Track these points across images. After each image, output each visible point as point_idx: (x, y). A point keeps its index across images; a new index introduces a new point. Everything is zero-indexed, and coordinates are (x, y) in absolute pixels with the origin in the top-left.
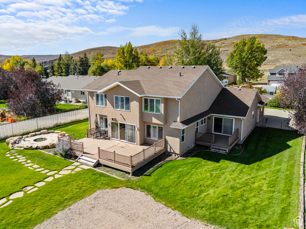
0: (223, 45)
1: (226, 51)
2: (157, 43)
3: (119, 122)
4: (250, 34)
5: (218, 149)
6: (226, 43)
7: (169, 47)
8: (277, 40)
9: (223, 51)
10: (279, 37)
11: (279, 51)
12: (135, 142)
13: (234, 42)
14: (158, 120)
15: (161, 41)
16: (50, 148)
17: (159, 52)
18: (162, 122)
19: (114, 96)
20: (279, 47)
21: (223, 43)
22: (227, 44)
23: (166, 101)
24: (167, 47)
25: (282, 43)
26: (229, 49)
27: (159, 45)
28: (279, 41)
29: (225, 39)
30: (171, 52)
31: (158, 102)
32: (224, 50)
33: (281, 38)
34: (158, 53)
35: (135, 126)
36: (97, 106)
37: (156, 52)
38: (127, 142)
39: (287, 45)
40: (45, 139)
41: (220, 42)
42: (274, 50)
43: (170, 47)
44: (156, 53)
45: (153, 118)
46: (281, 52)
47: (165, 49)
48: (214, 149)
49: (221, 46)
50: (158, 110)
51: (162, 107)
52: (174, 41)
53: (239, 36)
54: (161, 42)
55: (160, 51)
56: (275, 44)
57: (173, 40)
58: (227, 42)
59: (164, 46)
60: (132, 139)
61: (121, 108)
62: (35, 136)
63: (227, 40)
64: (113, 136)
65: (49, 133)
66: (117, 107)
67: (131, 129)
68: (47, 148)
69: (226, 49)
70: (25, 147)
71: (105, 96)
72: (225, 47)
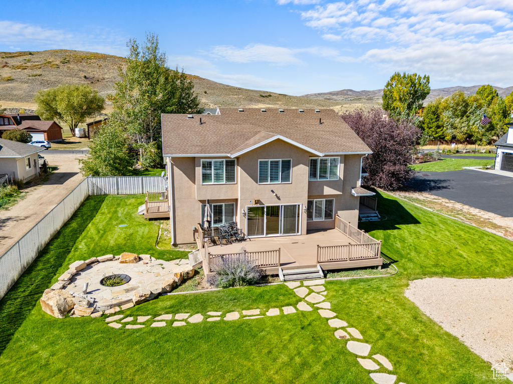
0: (29, 64)
1: (39, 75)
3: (266, 205)
4: (76, 50)
5: (368, 217)
6: (33, 60)
9: (33, 76)
12: (298, 232)
13: (50, 60)
14: (334, 189)
16: (178, 284)
18: (341, 192)
19: (259, 160)
21: (29, 61)
22: (37, 63)
23: (346, 159)
26: (43, 73)
31: (335, 162)
32: (35, 73)
35: (299, 206)
36: (204, 184)
38: (281, 235)
40: (126, 280)
41: (20, 58)
45: (325, 187)
48: (364, 219)
49: (24, 65)
50: (333, 175)
51: (340, 169)
53: (56, 51)
58: (36, 60)
60: (291, 229)
61: (271, 180)
62: (72, 279)
63: (34, 56)
64: (251, 232)
65: (89, 266)
66: (263, 179)
67: (292, 211)
68: (174, 286)
69: (38, 72)
70: (135, 299)
71: (230, 164)
72: (33, 67)
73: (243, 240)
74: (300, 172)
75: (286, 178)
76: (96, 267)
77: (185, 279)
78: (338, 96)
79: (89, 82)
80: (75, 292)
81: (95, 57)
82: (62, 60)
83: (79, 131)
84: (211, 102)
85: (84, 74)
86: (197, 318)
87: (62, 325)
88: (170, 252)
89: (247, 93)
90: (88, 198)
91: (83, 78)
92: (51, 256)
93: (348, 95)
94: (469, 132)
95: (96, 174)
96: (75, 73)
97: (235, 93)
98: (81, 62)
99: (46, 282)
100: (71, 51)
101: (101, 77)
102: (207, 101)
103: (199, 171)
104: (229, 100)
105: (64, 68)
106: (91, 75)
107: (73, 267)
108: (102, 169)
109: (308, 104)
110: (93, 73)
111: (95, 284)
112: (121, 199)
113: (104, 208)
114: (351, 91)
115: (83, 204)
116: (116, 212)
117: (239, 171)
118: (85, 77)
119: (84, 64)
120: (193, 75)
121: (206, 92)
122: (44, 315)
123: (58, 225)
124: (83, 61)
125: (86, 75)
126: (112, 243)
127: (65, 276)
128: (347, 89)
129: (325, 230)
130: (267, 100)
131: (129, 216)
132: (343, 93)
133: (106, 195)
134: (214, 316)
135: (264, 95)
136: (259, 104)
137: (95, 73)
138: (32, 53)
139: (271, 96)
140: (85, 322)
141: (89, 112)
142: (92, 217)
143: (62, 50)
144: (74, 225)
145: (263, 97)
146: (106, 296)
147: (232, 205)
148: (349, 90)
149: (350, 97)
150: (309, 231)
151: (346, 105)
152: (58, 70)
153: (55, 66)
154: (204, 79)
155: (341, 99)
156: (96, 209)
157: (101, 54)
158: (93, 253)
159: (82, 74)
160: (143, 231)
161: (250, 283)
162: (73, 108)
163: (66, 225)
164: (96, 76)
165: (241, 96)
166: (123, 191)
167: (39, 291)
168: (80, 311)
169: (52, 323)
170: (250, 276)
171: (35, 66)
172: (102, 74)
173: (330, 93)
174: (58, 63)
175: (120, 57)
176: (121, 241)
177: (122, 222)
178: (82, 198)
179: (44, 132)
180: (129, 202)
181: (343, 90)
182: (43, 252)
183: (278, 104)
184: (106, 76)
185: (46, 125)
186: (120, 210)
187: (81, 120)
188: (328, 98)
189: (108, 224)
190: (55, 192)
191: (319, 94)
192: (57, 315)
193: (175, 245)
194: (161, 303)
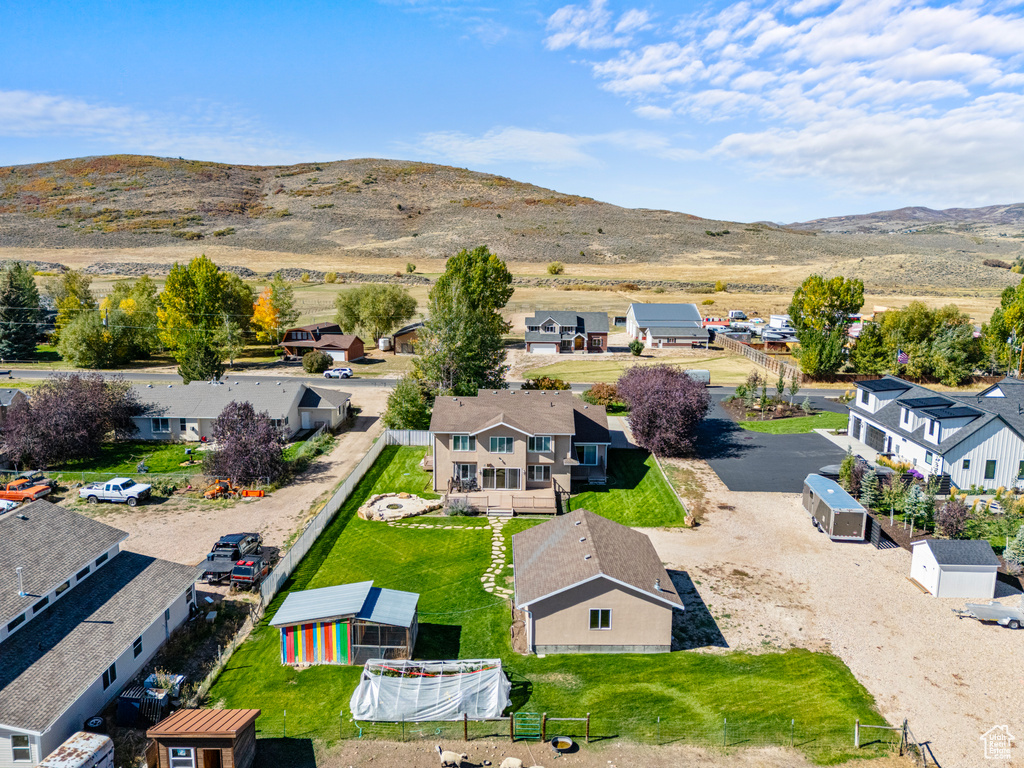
0: (315, 187)
1: (330, 207)
2: (65, 161)
3: (496, 468)
5: (597, 481)
6: (322, 179)
7: (121, 181)
8: (462, 185)
9: (320, 207)
10: (465, 176)
11: (474, 218)
12: (519, 488)
13: (348, 180)
14: (548, 459)
15: (82, 155)
16: (428, 511)
17: (83, 196)
18: (554, 461)
19: (491, 437)
20: (469, 204)
21: (315, 182)
22: (328, 185)
23: (556, 438)
24: (112, 179)
25: (475, 195)
26: (336, 202)
27: (77, 171)
28: (468, 187)
29: (318, 168)
30: (135, 201)
31: (547, 440)
32: (323, 203)
33: (472, 180)
34: (77, 200)
35: (520, 469)
36: (455, 451)
37: (67, 198)
38: (507, 489)
39: (489, 202)
40: (400, 506)
41: (303, 177)
42: (459, 214)
43: (124, 181)
44: (70, 201)
45: (542, 457)
46: (477, 221)
47: (106, 188)
48: (592, 482)
49: (308, 189)
50: (547, 448)
51: (552, 445)
52: (139, 159)
53: (357, 162)
54: (83, 160)
55: (86, 193)
56: (459, 196)
57: (133, 156)
58: (326, 180)
59: (96, 175)
60: (514, 485)
61: (500, 450)
62: (372, 504)
63: (323, 172)
64: (485, 485)
65: (381, 498)
66: (493, 449)
67: (514, 473)
68: (425, 512)
69: (328, 201)
70: (403, 515)
71: (472, 438)
72: (322, 193)
73: (479, 490)
74: (520, 446)
75: (510, 449)
76: (385, 499)
77: (432, 509)
78: (892, 222)
79: (406, 216)
80: (374, 510)
81: (417, 170)
82: (365, 177)
83: (384, 342)
84: (608, 250)
85: (398, 202)
86: (431, 527)
87: (368, 523)
88: (430, 495)
89: (681, 228)
90: (386, 448)
91: (396, 209)
92: (361, 491)
93: (915, 218)
94: (926, 364)
95: (392, 426)
96: (384, 201)
97: (657, 230)
98: (395, 180)
99: (359, 504)
100: (380, 161)
101: (424, 206)
102: (601, 248)
103: (451, 442)
104: (643, 243)
105: (367, 192)
106: (409, 203)
107: (373, 497)
108: (398, 421)
109: (802, 248)
110: (413, 198)
111: (384, 507)
112: (411, 451)
113: (396, 459)
114: (923, 209)
115: (381, 454)
116: (404, 462)
117: (478, 444)
118: (400, 207)
119: (400, 183)
120: (582, 196)
121: (600, 231)
122: (359, 519)
123: (364, 471)
124: (398, 179)
125: (401, 203)
126: (397, 486)
127: (369, 501)
128: (912, 206)
129: (543, 488)
130: (719, 241)
131: (413, 467)
132: (905, 214)
133: (400, 446)
134: (439, 526)
135: (714, 232)
136: (702, 250)
137: (416, 199)
138: (320, 167)
139: (727, 233)
140: (378, 523)
141: (397, 318)
142: (386, 466)
143: (366, 160)
144: (374, 471)
145: (713, 235)
146: (389, 513)
147: (474, 466)
148: (918, 208)
149: (917, 223)
150: (528, 488)
151: (871, 258)
152: (359, 196)
153: (354, 189)
154: (601, 204)
155: (896, 228)
156: (390, 459)
157: (428, 164)
158: (385, 491)
159: (395, 202)
160: (419, 479)
161: (466, 514)
162: (378, 315)
163: (369, 471)
164: (417, 205)
165: (667, 235)
166: (414, 442)
167: (356, 508)
168: (376, 518)
169: (363, 522)
170: (465, 510)
171: (324, 189)
172: (427, 201)
173: (874, 216)
174: (358, 183)
175: (457, 169)
176: (403, 485)
177: (407, 471)
178: (381, 448)
179: (345, 350)
180: (416, 454)
181: (905, 209)
182: (356, 488)
183: (740, 249)
184: (433, 205)
185: (346, 340)
186: (408, 461)
187: (388, 327)
188: (867, 226)
189: (397, 472)
190: (360, 441)
191: (848, 218)
192: (366, 519)
193: (436, 490)
194: (415, 519)
